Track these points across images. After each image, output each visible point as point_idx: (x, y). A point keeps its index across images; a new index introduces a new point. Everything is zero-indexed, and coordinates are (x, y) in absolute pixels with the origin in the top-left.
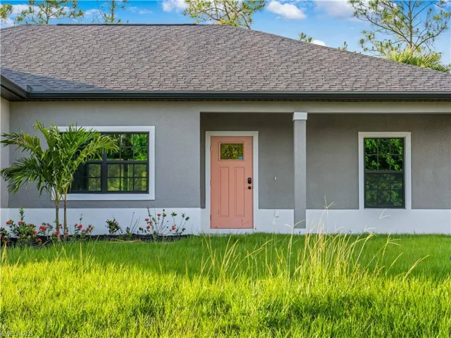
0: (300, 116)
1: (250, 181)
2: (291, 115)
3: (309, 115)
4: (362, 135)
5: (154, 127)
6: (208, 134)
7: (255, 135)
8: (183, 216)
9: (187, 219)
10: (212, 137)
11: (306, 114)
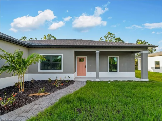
0: (98, 52)
1: (85, 66)
2: (95, 51)
3: (100, 52)
4: (109, 57)
5: (63, 54)
6: (77, 56)
7: (86, 56)
8: (69, 77)
9: (69, 78)
10: (77, 57)
11: (99, 51)
